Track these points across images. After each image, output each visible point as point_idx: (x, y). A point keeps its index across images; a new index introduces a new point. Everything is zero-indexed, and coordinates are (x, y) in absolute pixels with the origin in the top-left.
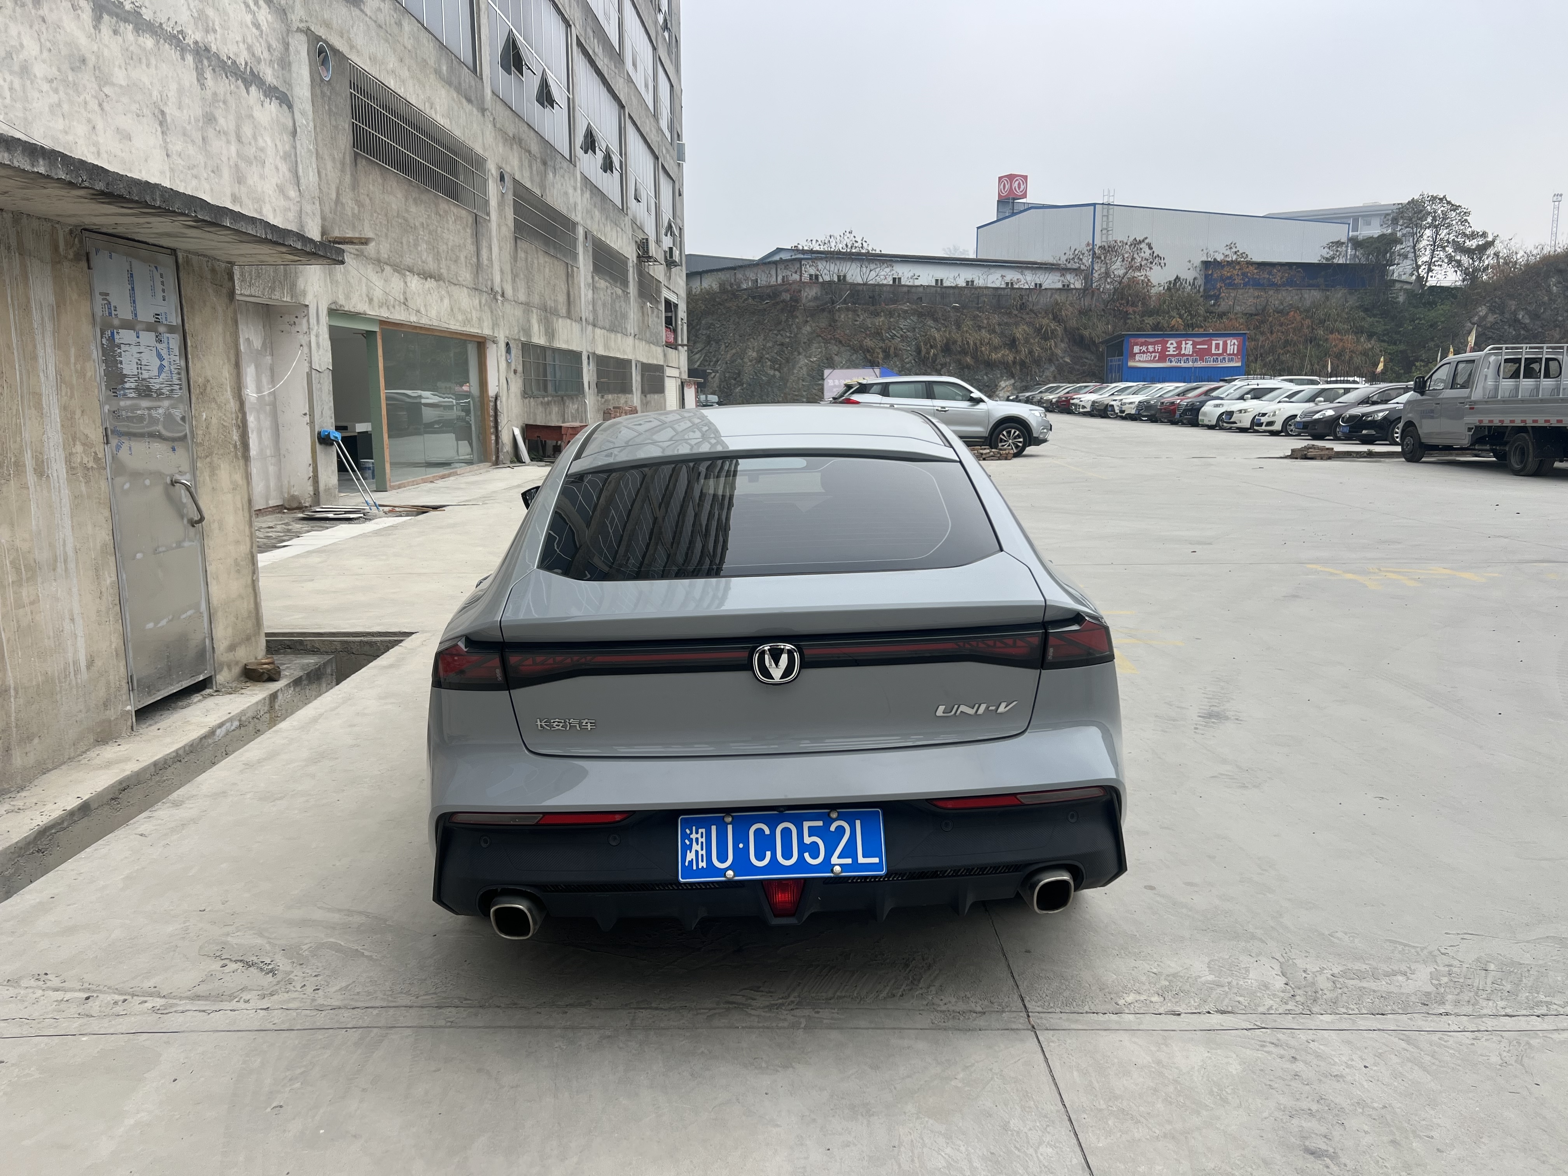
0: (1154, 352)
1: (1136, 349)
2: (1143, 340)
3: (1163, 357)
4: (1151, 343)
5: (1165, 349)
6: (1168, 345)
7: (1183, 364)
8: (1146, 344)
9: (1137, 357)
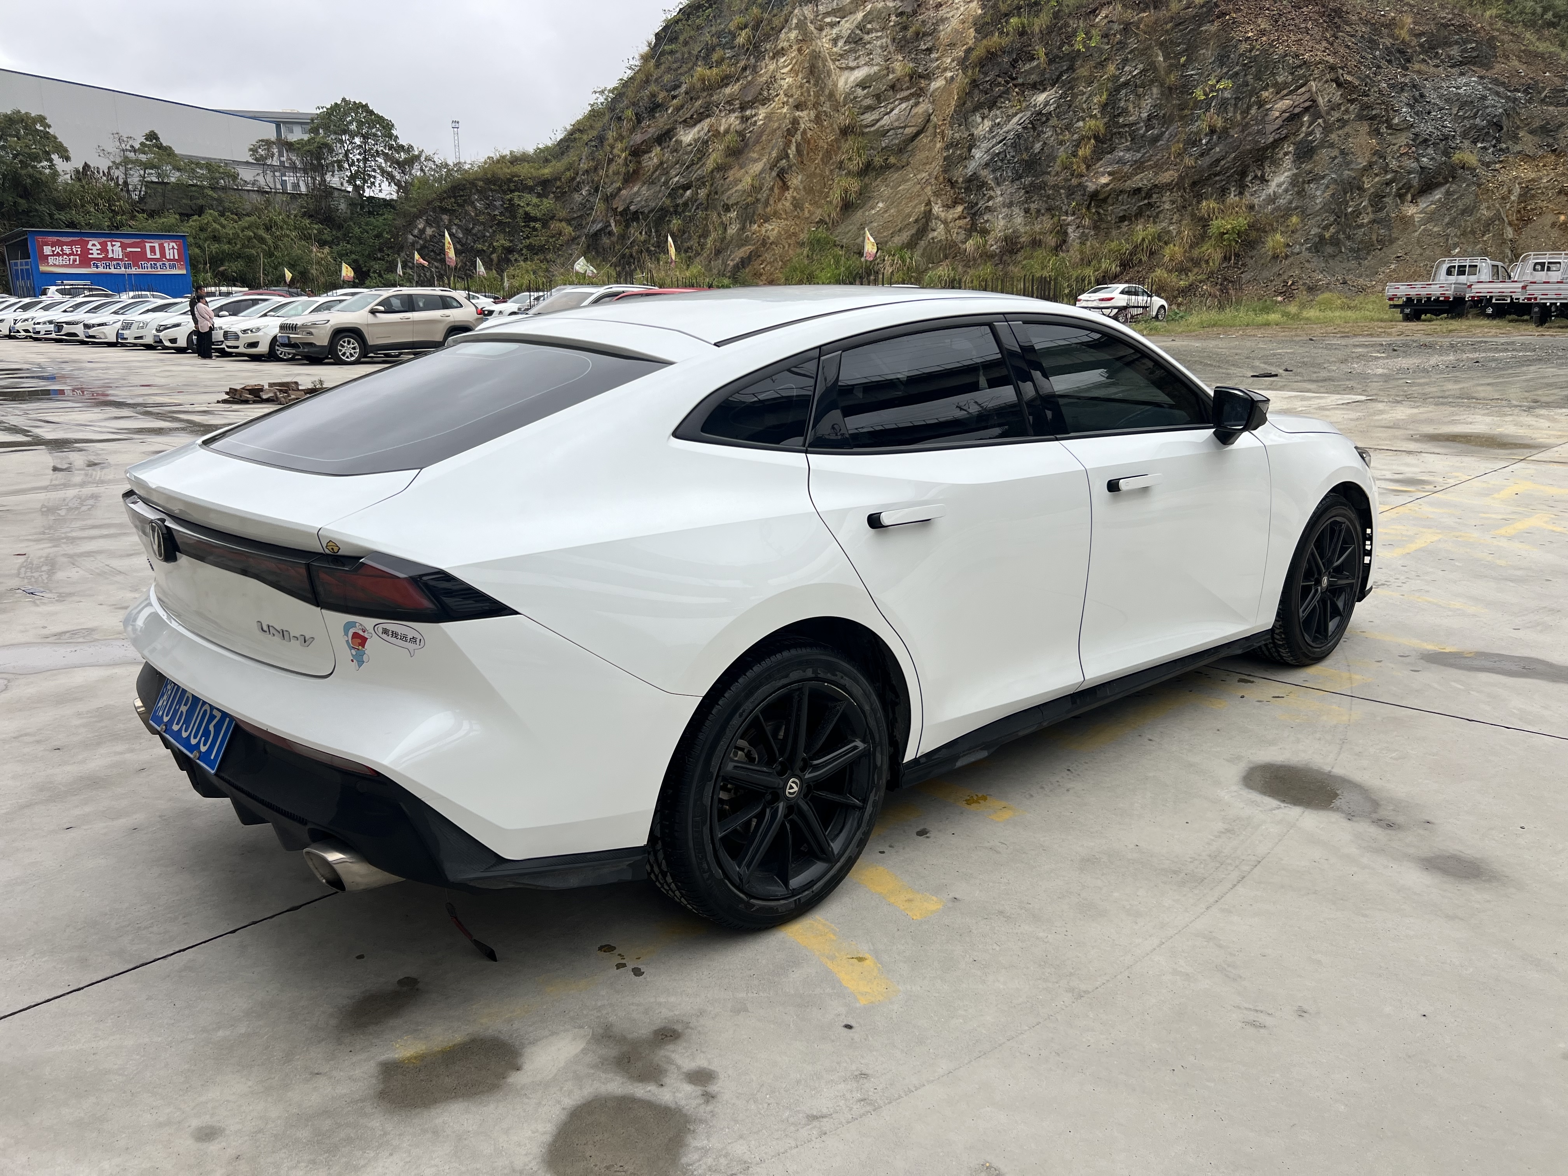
0: (72, 254)
1: (47, 250)
2: (55, 239)
3: (85, 260)
4: (67, 244)
5: (86, 252)
6: (89, 246)
7: (113, 270)
8: (61, 244)
9: (51, 260)
